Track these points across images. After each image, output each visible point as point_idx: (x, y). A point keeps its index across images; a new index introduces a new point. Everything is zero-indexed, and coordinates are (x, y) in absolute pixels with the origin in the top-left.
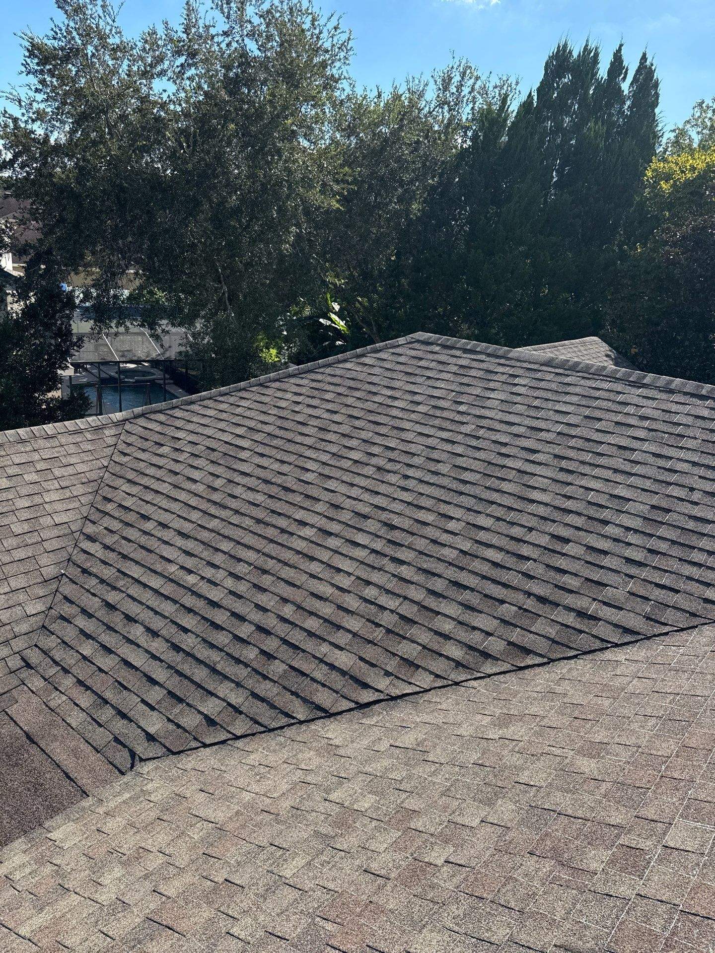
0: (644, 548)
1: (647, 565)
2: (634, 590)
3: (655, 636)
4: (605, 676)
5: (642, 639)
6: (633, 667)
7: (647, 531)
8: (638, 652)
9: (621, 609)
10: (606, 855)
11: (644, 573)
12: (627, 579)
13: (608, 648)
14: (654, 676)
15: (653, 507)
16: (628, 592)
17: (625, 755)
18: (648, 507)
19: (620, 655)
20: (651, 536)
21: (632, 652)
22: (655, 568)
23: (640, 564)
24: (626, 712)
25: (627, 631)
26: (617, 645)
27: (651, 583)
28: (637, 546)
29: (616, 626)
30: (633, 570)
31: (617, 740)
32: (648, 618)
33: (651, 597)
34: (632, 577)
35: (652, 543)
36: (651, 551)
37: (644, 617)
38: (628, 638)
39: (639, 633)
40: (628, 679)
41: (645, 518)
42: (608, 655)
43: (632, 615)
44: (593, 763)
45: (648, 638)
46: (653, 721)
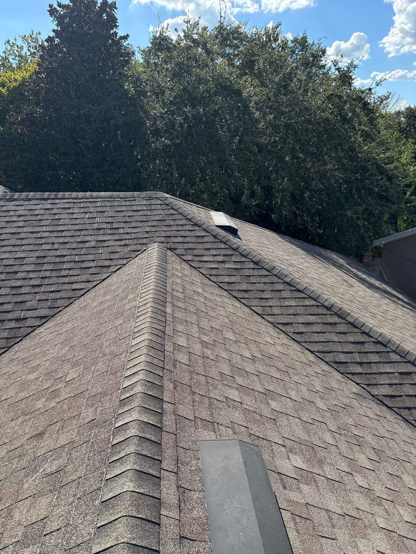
0: (39, 277)
1: (43, 285)
2: (40, 298)
3: (56, 314)
4: (36, 341)
5: (50, 318)
6: (48, 331)
7: (38, 270)
8: (50, 324)
9: (36, 309)
10: (44, 400)
11: (43, 289)
12: (35, 295)
13: (35, 329)
14: (57, 329)
15: (37, 257)
16: (38, 300)
18: (35, 258)
19: (42, 329)
20: (41, 271)
21: (46, 326)
22: (47, 285)
23: (39, 286)
24: (47, 348)
25: (42, 318)
26: (39, 326)
27: (47, 292)
28: (35, 278)
29: (36, 318)
30: (37, 290)
31: (44, 360)
32: (50, 308)
33: (49, 298)
34: (37, 293)
35: (42, 274)
36: (42, 278)
37: (48, 308)
38: (44, 320)
39: (48, 316)
40: (46, 336)
41: (35, 264)
42: (36, 332)
43: (42, 310)
44: (35, 374)
45: (53, 316)
46: (58, 345)
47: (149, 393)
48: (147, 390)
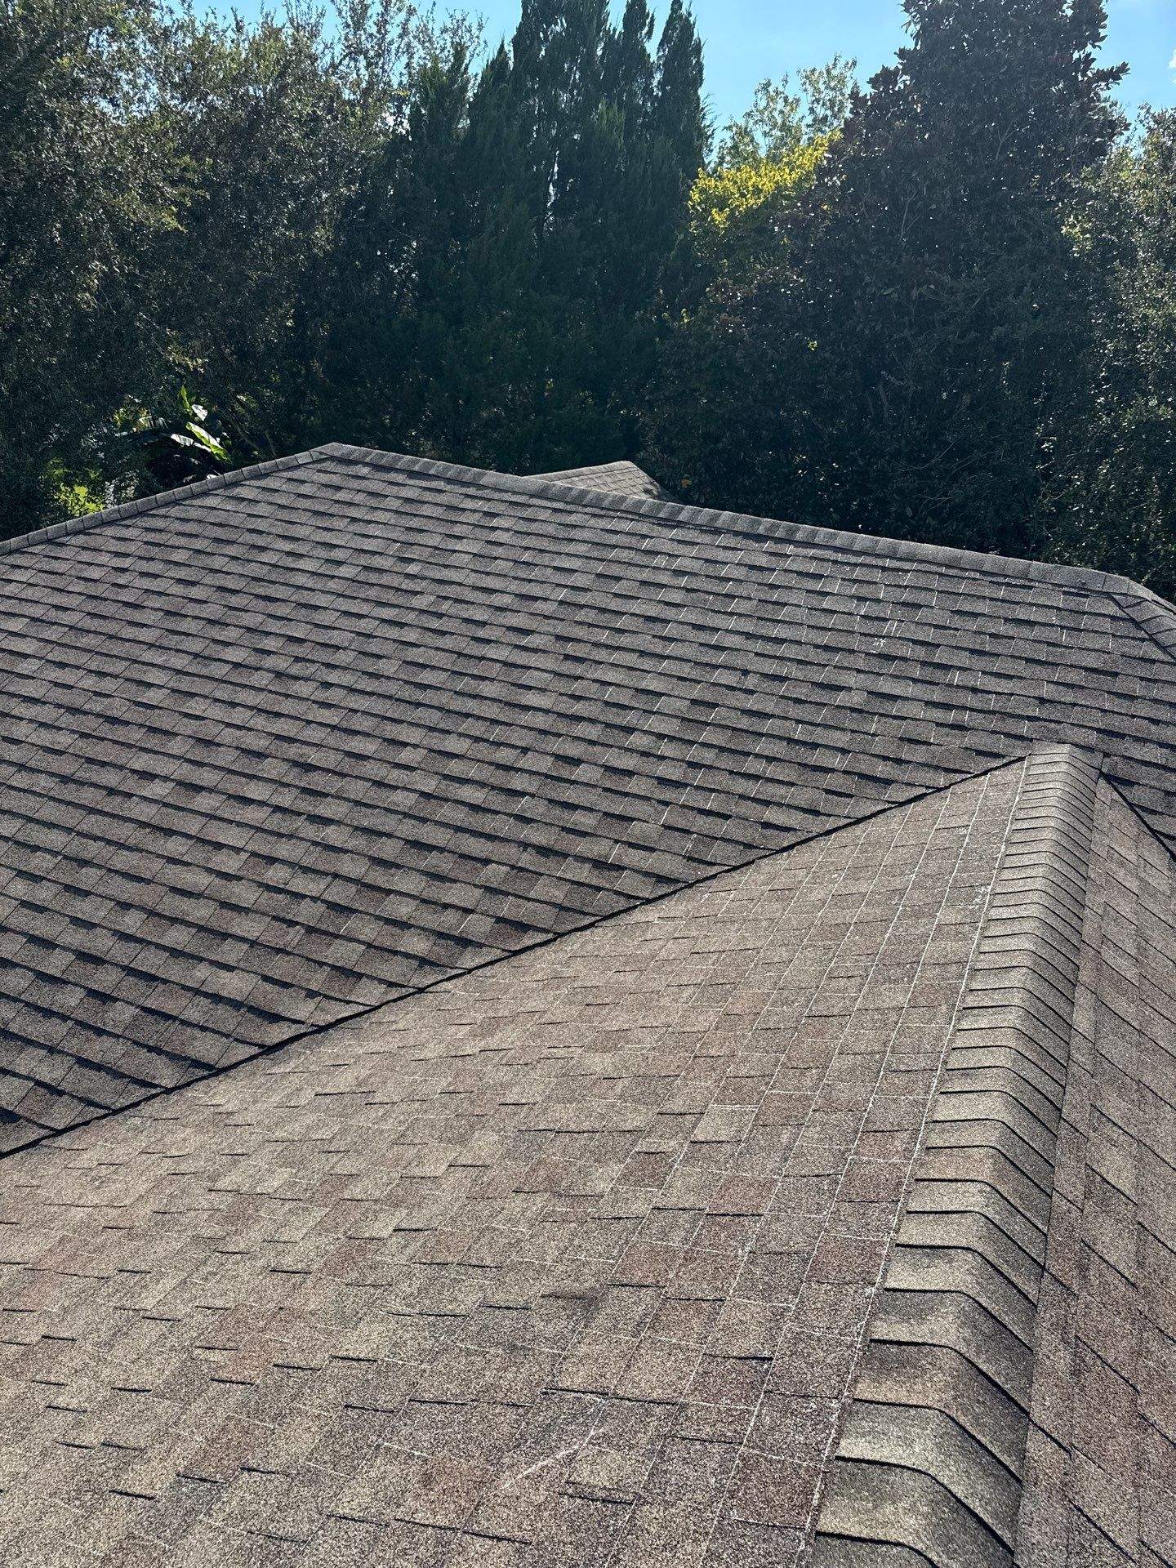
0: (683, 761)
1: (686, 785)
2: (671, 823)
3: (698, 881)
4: (630, 945)
5: (682, 889)
6: (669, 926)
7: (686, 738)
8: (675, 907)
9: (653, 850)
10: (617, 1169)
11: (683, 797)
12: (661, 807)
13: (636, 907)
14: (694, 934)
15: (694, 702)
16: (663, 825)
17: (650, 1040)
18: (687, 703)
19: (652, 914)
20: (692, 743)
21: (669, 907)
22: (698, 788)
23: (678, 785)
24: (654, 985)
25: (661, 879)
26: (648, 901)
27: (693, 809)
28: (673, 759)
29: (647, 874)
30: (668, 794)
31: (641, 1022)
32: (690, 859)
33: (693, 829)
34: (667, 804)
35: (693, 754)
36: (691, 765)
37: (684, 857)
38: (665, 889)
39: (677, 881)
40: (661, 943)
41: (683, 719)
42: (637, 916)
43: (668, 856)
44: (608, 1058)
45: (690, 886)
46: (690, 990)
47: (984, 1367)
48: (978, 1347)
